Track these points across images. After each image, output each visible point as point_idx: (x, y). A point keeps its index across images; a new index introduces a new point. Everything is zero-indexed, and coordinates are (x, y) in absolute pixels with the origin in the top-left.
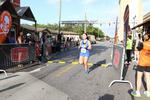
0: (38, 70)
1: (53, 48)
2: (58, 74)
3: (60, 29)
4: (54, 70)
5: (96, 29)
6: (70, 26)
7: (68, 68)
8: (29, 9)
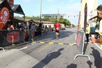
0: (26, 47)
1: (36, 33)
2: (40, 50)
3: (41, 20)
4: (37, 48)
5: (66, 20)
6: (47, 18)
7: (47, 46)
8: (20, 6)
